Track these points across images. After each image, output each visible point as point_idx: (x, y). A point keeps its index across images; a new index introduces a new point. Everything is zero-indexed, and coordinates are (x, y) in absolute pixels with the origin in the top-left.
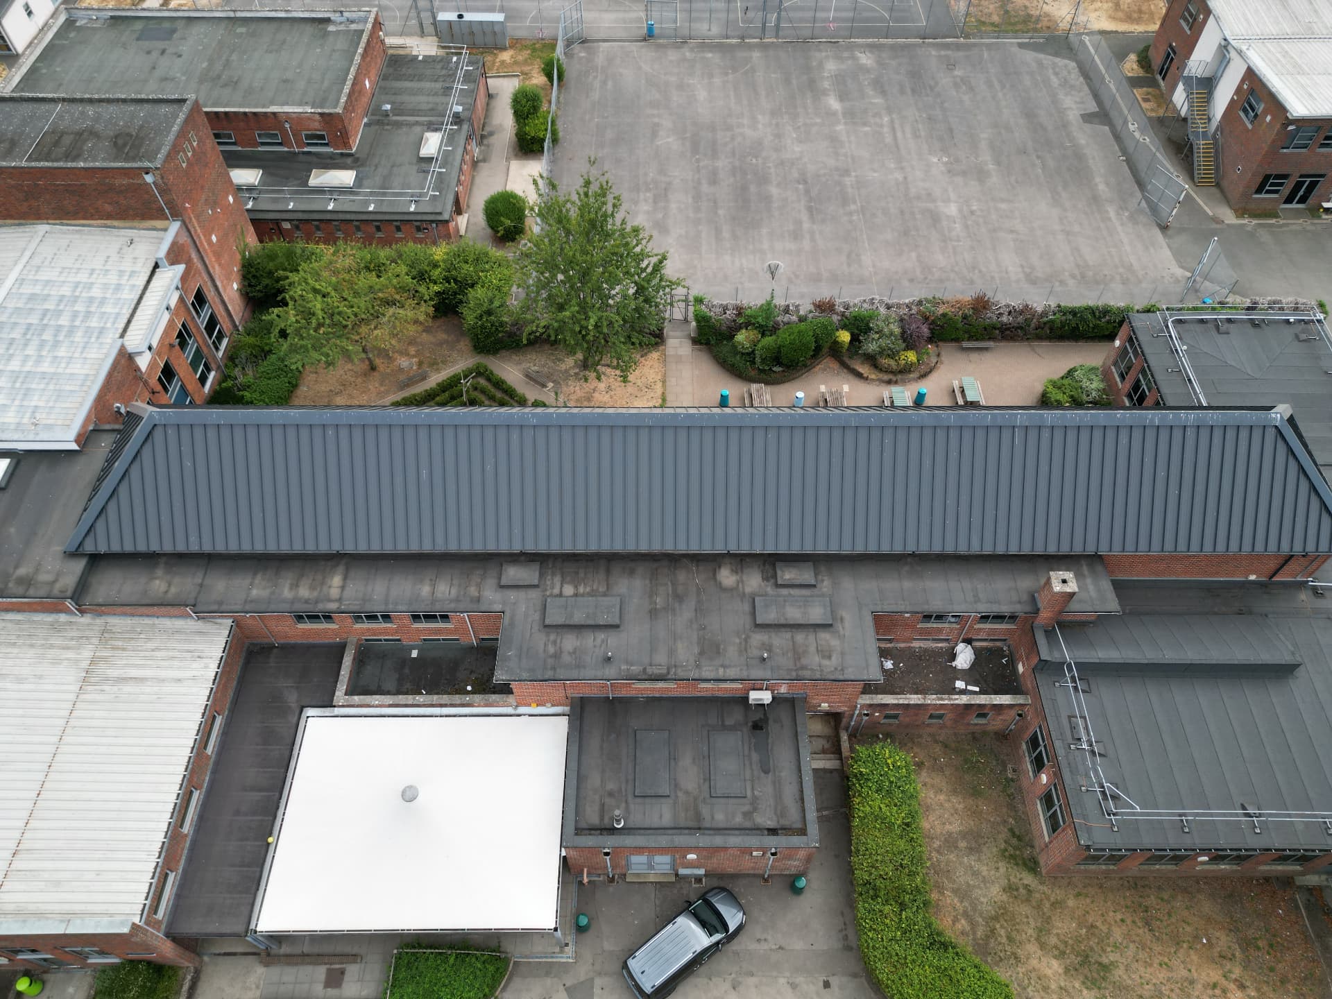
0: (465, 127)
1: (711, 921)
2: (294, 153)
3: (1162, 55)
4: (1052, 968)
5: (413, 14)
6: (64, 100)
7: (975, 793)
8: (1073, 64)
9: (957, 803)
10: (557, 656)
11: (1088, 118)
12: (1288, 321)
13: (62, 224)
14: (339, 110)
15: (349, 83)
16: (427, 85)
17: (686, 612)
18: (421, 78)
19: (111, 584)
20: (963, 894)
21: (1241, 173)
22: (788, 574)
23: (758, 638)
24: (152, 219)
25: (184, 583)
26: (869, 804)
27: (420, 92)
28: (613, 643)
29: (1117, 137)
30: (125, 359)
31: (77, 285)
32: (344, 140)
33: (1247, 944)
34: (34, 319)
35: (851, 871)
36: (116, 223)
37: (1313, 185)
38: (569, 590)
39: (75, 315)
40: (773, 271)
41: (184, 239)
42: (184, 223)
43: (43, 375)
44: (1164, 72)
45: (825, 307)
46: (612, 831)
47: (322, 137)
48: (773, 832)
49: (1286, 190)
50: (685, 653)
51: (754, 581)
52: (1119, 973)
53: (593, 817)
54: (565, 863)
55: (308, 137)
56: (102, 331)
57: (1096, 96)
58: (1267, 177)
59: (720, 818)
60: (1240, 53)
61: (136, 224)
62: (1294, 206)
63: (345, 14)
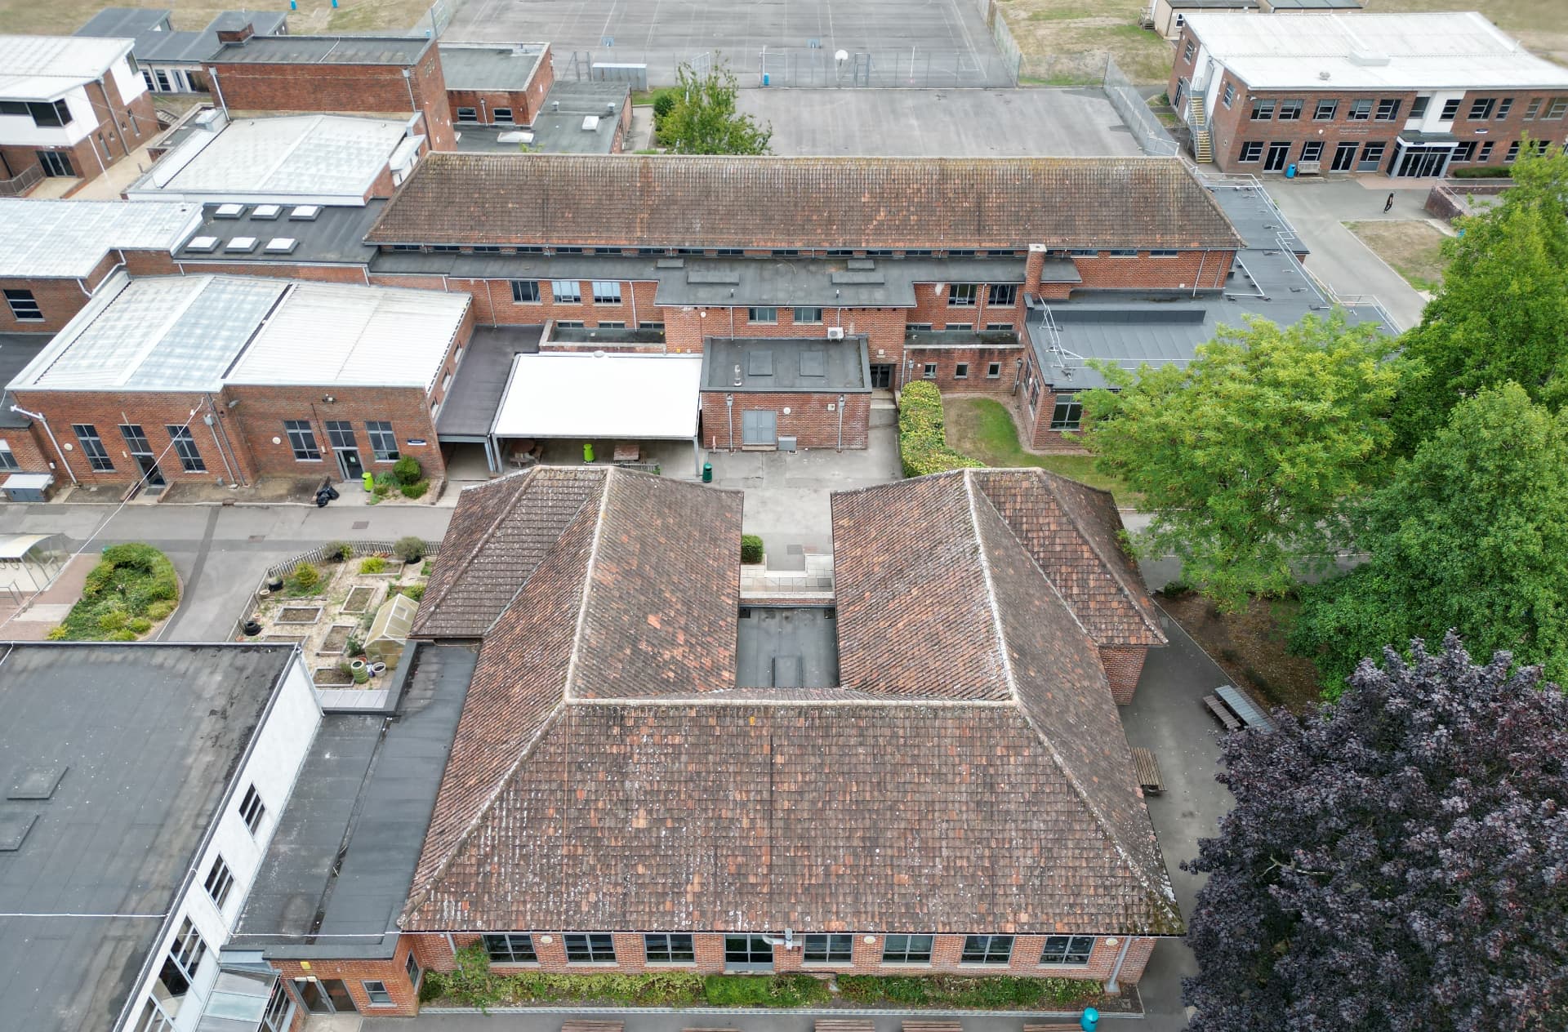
0: (617, 118)
2: (485, 127)
3: (1175, 88)
5: (572, 66)
6: (342, 39)
8: (1106, 102)
11: (1113, 128)
12: (1236, 190)
13: (334, 115)
14: (524, 89)
15: (529, 79)
16: (586, 96)
17: (785, 280)
18: (581, 92)
21: (1227, 146)
22: (855, 265)
24: (401, 110)
25: (442, 264)
27: (581, 99)
29: (1136, 138)
30: (388, 173)
31: (349, 142)
32: (524, 115)
34: (322, 154)
36: (373, 114)
37: (1284, 152)
39: (349, 154)
41: (422, 126)
42: (424, 115)
43: (332, 177)
44: (1176, 103)
47: (508, 113)
49: (1264, 156)
50: (784, 295)
55: (497, 112)
56: (370, 162)
57: (1121, 117)
58: (1246, 145)
59: (806, 385)
60: (1219, 62)
61: (387, 115)
62: (1273, 171)
63: (525, 47)
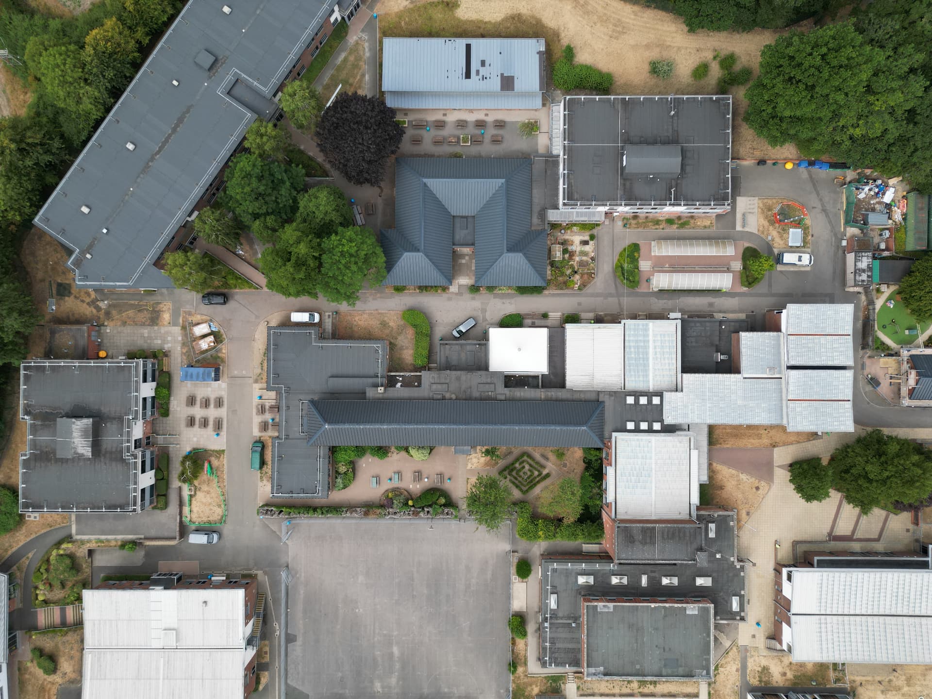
1: (460, 332)
4: (391, 324)
7: (399, 359)
8: (290, 681)
9: (403, 356)
10: (491, 377)
11: (295, 639)
16: (562, 645)
17: (463, 387)
19: (593, 397)
20: (407, 338)
22: (440, 397)
23: (447, 381)
25: (576, 396)
26: (425, 352)
27: (564, 641)
28: (479, 381)
29: (286, 625)
33: (351, 328)
34: (641, 479)
35: (430, 340)
38: (490, 393)
40: (431, 527)
45: (416, 514)
46: (479, 344)
48: (446, 344)
50: (463, 378)
51: (447, 395)
52: (378, 323)
53: (483, 347)
54: (488, 340)
57: (287, 656)
59: (457, 347)
